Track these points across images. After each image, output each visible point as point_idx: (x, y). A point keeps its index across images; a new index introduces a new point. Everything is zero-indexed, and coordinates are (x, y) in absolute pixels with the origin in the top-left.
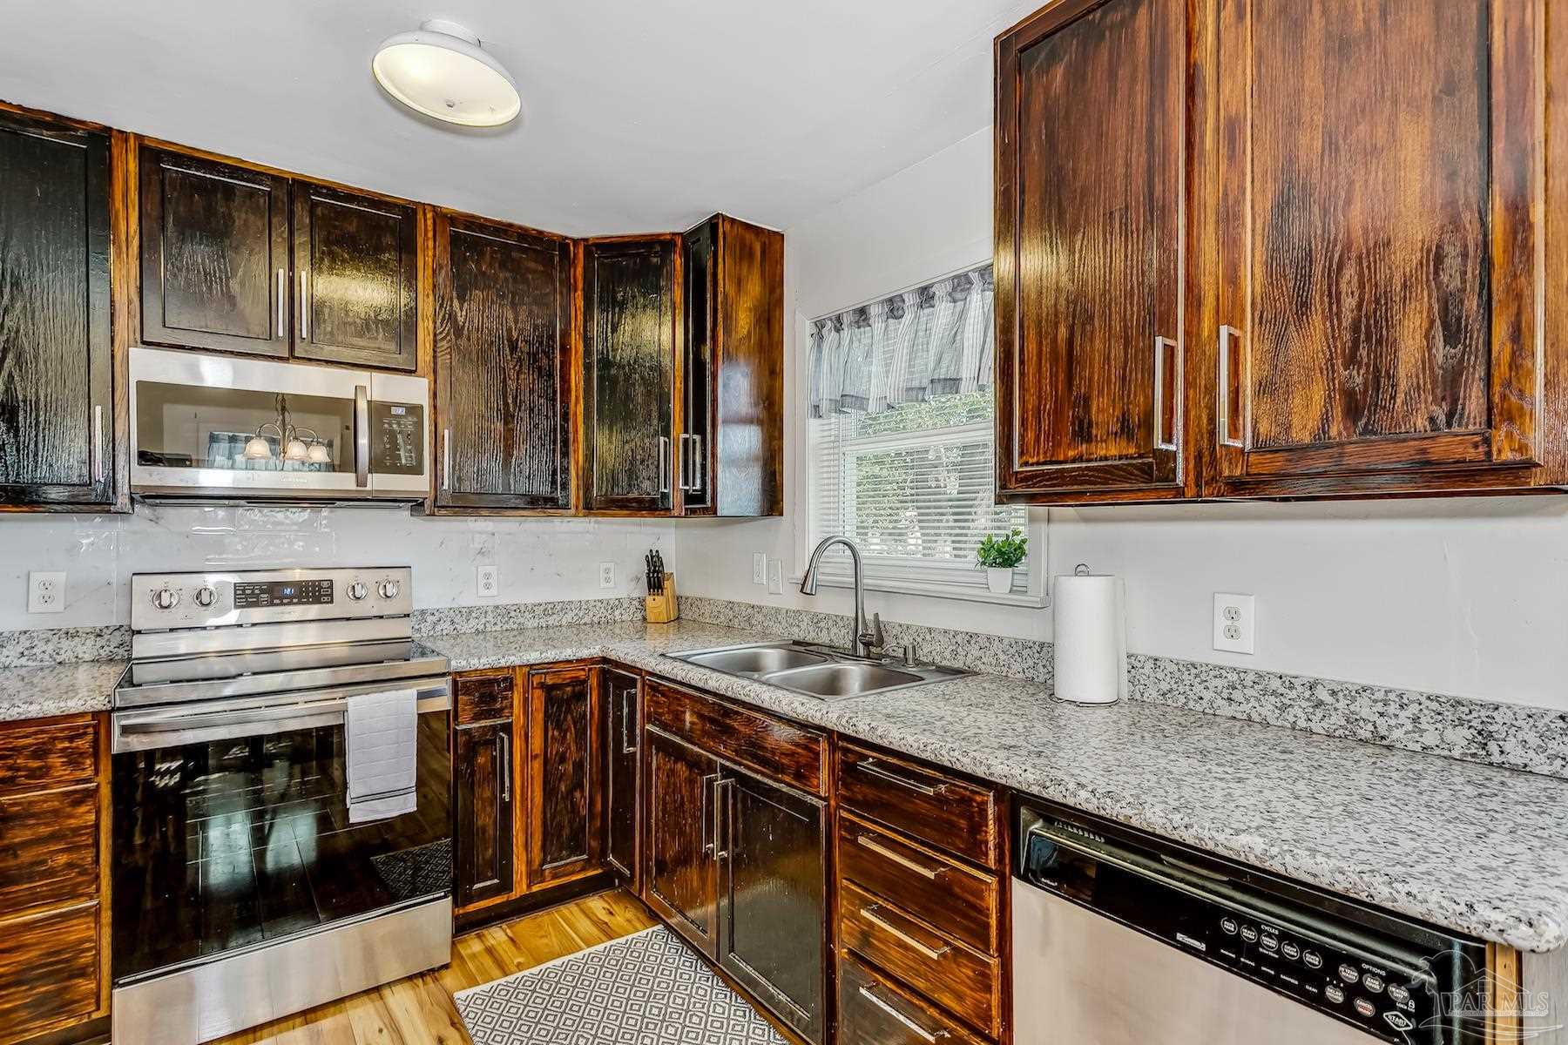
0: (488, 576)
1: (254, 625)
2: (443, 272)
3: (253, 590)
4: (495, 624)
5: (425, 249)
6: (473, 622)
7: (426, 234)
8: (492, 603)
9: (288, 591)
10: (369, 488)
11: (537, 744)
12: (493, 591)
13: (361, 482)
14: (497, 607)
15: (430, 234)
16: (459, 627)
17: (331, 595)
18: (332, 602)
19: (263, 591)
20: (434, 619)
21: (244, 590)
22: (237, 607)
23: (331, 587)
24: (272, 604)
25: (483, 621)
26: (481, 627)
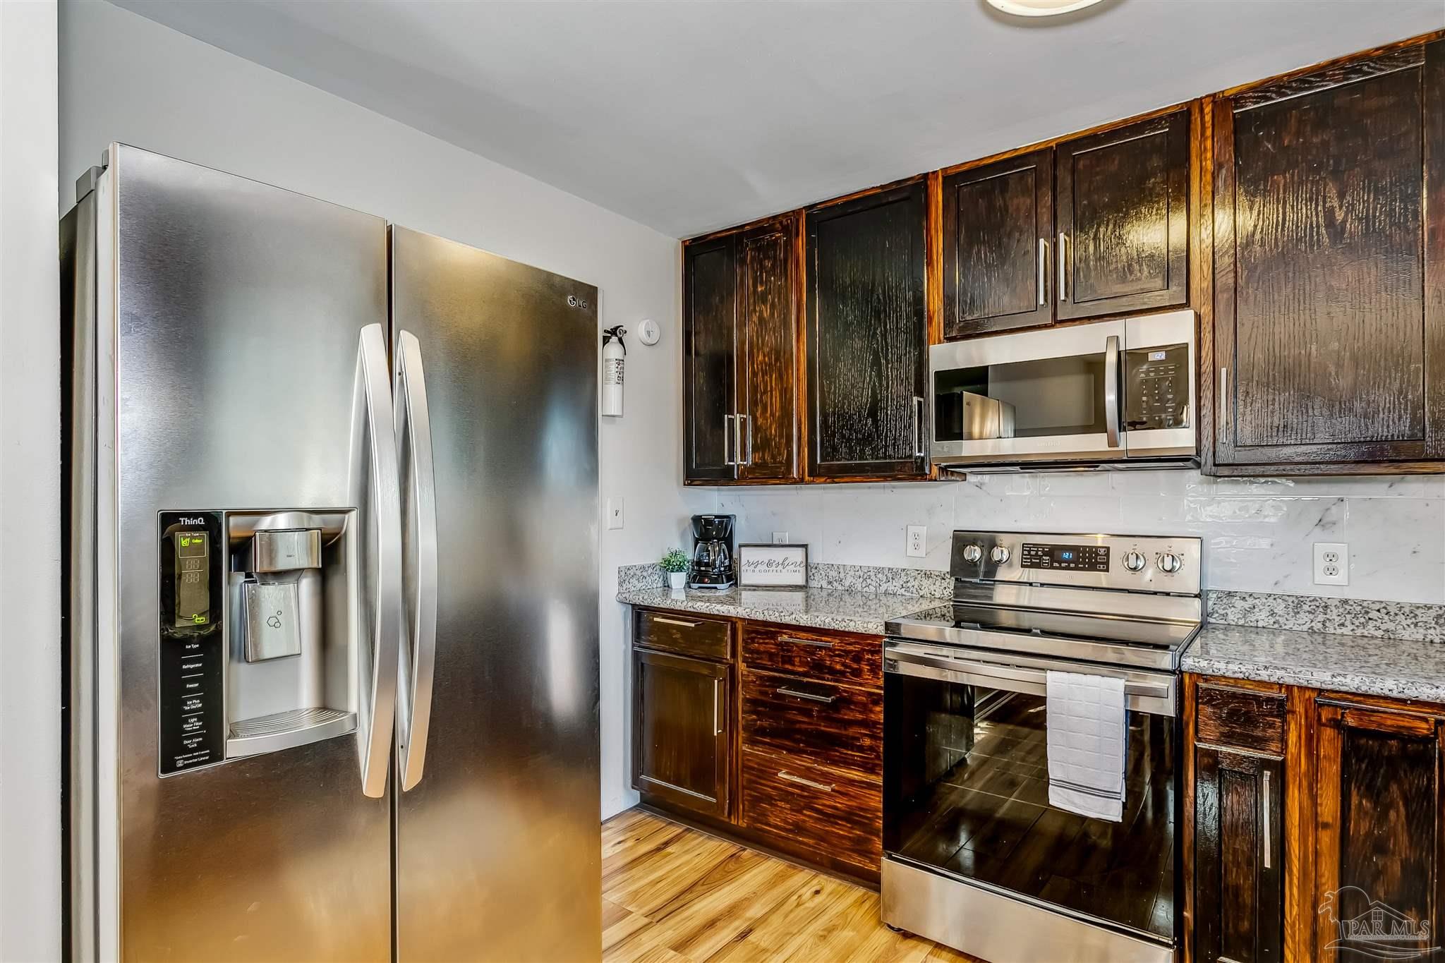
0: (1331, 557)
1: (1042, 585)
2: (1224, 171)
3: (1037, 551)
4: (1343, 625)
5: (1202, 151)
6: (1304, 618)
7: (1203, 134)
8: (1339, 595)
9: (1066, 555)
10: (1122, 447)
11: (1329, 806)
12: (1340, 578)
13: (1113, 442)
14: (1346, 602)
15: (1209, 132)
16: (1282, 620)
17: (1107, 563)
18: (1107, 570)
19: (1045, 554)
20: (1247, 605)
21: (1029, 551)
22: (1023, 566)
23: (1107, 555)
24: (1052, 568)
25: (1321, 617)
26: (1317, 626)
